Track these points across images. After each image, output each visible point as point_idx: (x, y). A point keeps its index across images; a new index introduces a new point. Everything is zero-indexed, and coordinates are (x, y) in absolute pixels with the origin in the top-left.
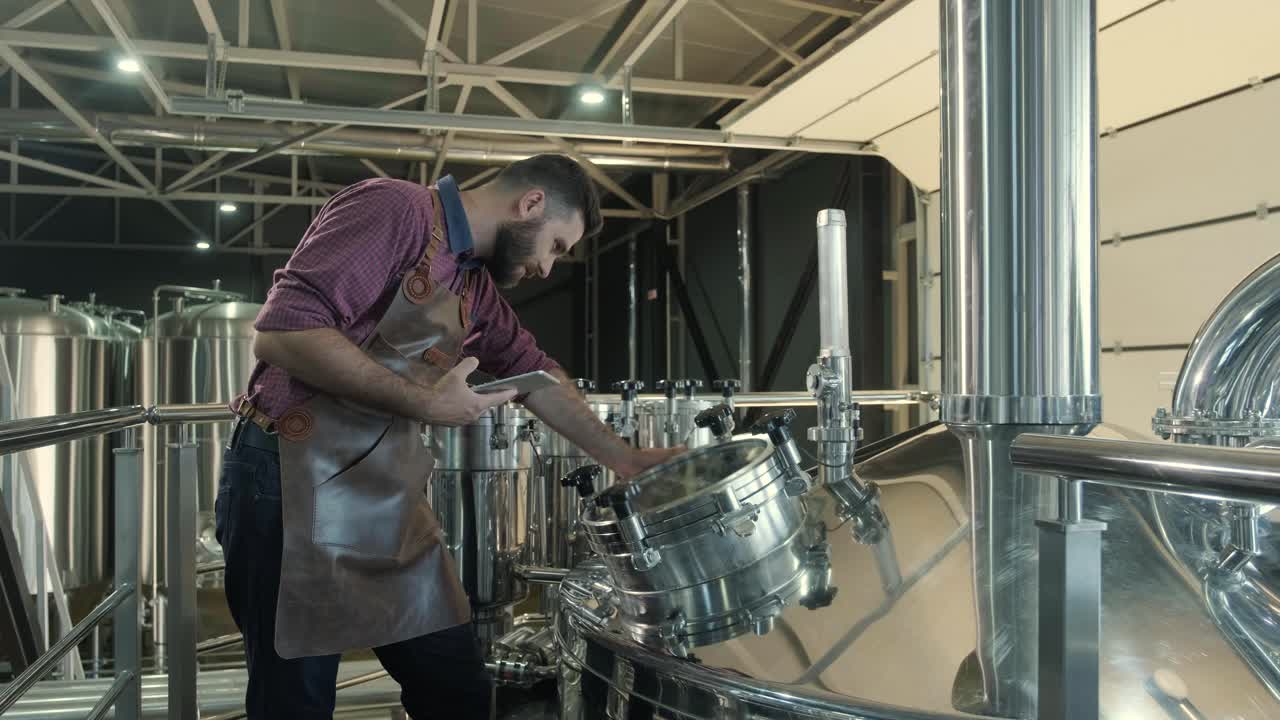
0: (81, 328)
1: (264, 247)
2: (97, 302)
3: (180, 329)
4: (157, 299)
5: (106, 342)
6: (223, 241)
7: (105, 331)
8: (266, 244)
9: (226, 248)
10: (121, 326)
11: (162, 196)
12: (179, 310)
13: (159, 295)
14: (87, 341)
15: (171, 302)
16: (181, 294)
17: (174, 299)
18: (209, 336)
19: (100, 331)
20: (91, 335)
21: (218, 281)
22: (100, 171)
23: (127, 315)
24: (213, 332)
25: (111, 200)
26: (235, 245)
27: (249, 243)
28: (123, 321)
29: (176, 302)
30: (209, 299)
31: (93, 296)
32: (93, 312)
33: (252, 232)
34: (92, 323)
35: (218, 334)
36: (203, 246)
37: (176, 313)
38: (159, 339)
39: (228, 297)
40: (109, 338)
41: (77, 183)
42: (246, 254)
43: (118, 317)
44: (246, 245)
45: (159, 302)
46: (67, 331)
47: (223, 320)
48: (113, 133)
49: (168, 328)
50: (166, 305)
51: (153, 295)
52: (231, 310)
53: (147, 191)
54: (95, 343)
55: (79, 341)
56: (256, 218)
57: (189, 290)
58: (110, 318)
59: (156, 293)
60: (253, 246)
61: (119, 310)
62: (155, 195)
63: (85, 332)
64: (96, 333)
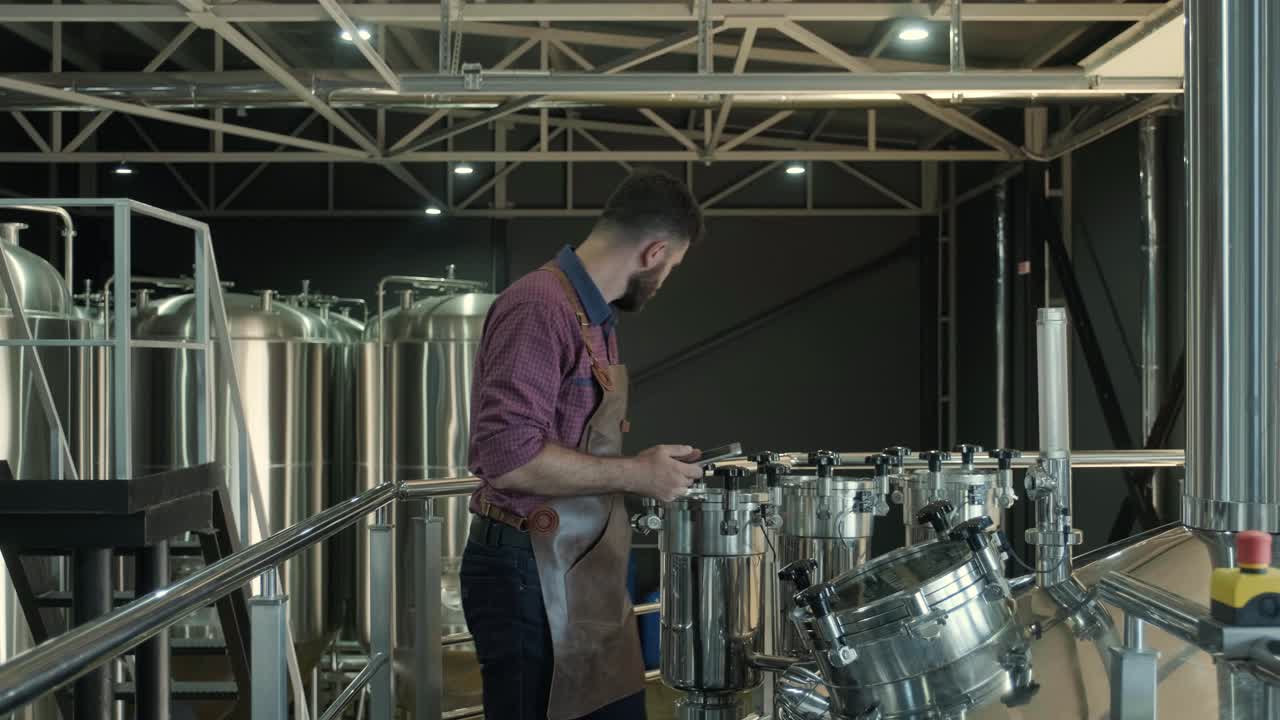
0: (294, 330)
1: (507, 208)
2: (311, 291)
3: (409, 329)
4: (382, 293)
5: (324, 345)
6: (457, 203)
7: (322, 331)
8: (511, 204)
9: (463, 212)
10: (338, 319)
11: (385, 159)
12: (407, 306)
13: (384, 289)
14: (303, 345)
15: (399, 295)
16: (411, 286)
17: (402, 292)
18: (442, 339)
19: (316, 334)
20: (307, 339)
21: (452, 266)
23: (344, 305)
24: (448, 333)
25: (323, 165)
26: (473, 207)
27: (490, 204)
28: (340, 314)
29: (404, 295)
30: (442, 289)
31: (306, 283)
32: (306, 304)
33: (493, 190)
34: (307, 323)
35: (452, 336)
36: (433, 211)
37: (403, 308)
38: (385, 344)
39: (464, 287)
40: (327, 341)
42: (484, 218)
43: (335, 309)
44: (486, 207)
45: (384, 295)
46: (281, 334)
47: (458, 318)
48: (331, 93)
49: (395, 327)
50: (392, 300)
51: (377, 288)
52: (468, 303)
53: (367, 152)
54: (311, 347)
55: (295, 346)
57: (419, 280)
58: (327, 311)
59: (381, 287)
60: (493, 208)
61: (335, 298)
62: (378, 159)
63: (300, 334)
64: (312, 335)
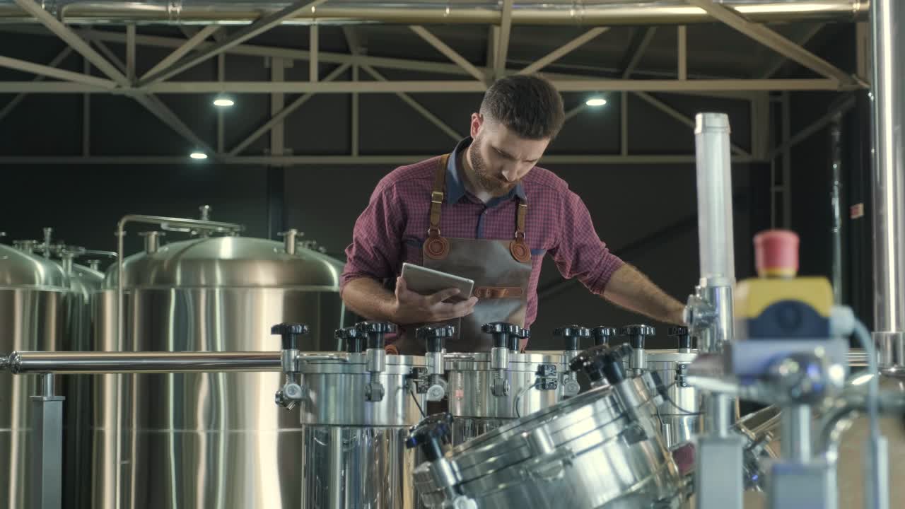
0: (26, 277)
1: (285, 155)
2: (54, 240)
3: (153, 276)
4: (121, 234)
5: (58, 294)
6: (228, 148)
7: (57, 279)
8: (289, 150)
9: (232, 158)
10: (84, 273)
11: (134, 89)
12: (152, 248)
13: (124, 229)
14: (34, 292)
15: (142, 238)
16: (157, 227)
17: (146, 234)
18: (191, 285)
19: (50, 281)
20: (40, 286)
21: (207, 207)
22: (59, 59)
23: (94, 257)
24: (198, 279)
25: (79, 97)
26: (243, 154)
27: (266, 150)
28: (89, 266)
29: (148, 236)
30: (194, 233)
31: (48, 231)
32: (47, 254)
33: (269, 133)
34: (41, 270)
35: (203, 282)
36: (198, 156)
37: (148, 253)
38: (124, 290)
39: (220, 229)
40: (63, 290)
41: (30, 77)
42: (259, 166)
43: (79, 260)
44: (261, 154)
45: (124, 237)
46: (9, 280)
47: (210, 262)
48: (65, 9)
49: (137, 274)
50: (135, 244)
51: (116, 229)
52: (226, 247)
53: (115, 83)
54: (44, 296)
55: (24, 294)
56: (273, 113)
57: (166, 222)
58: (70, 262)
59: (121, 225)
60: (269, 154)
61: (83, 251)
62: (127, 89)
63: (32, 281)
64: (46, 283)
